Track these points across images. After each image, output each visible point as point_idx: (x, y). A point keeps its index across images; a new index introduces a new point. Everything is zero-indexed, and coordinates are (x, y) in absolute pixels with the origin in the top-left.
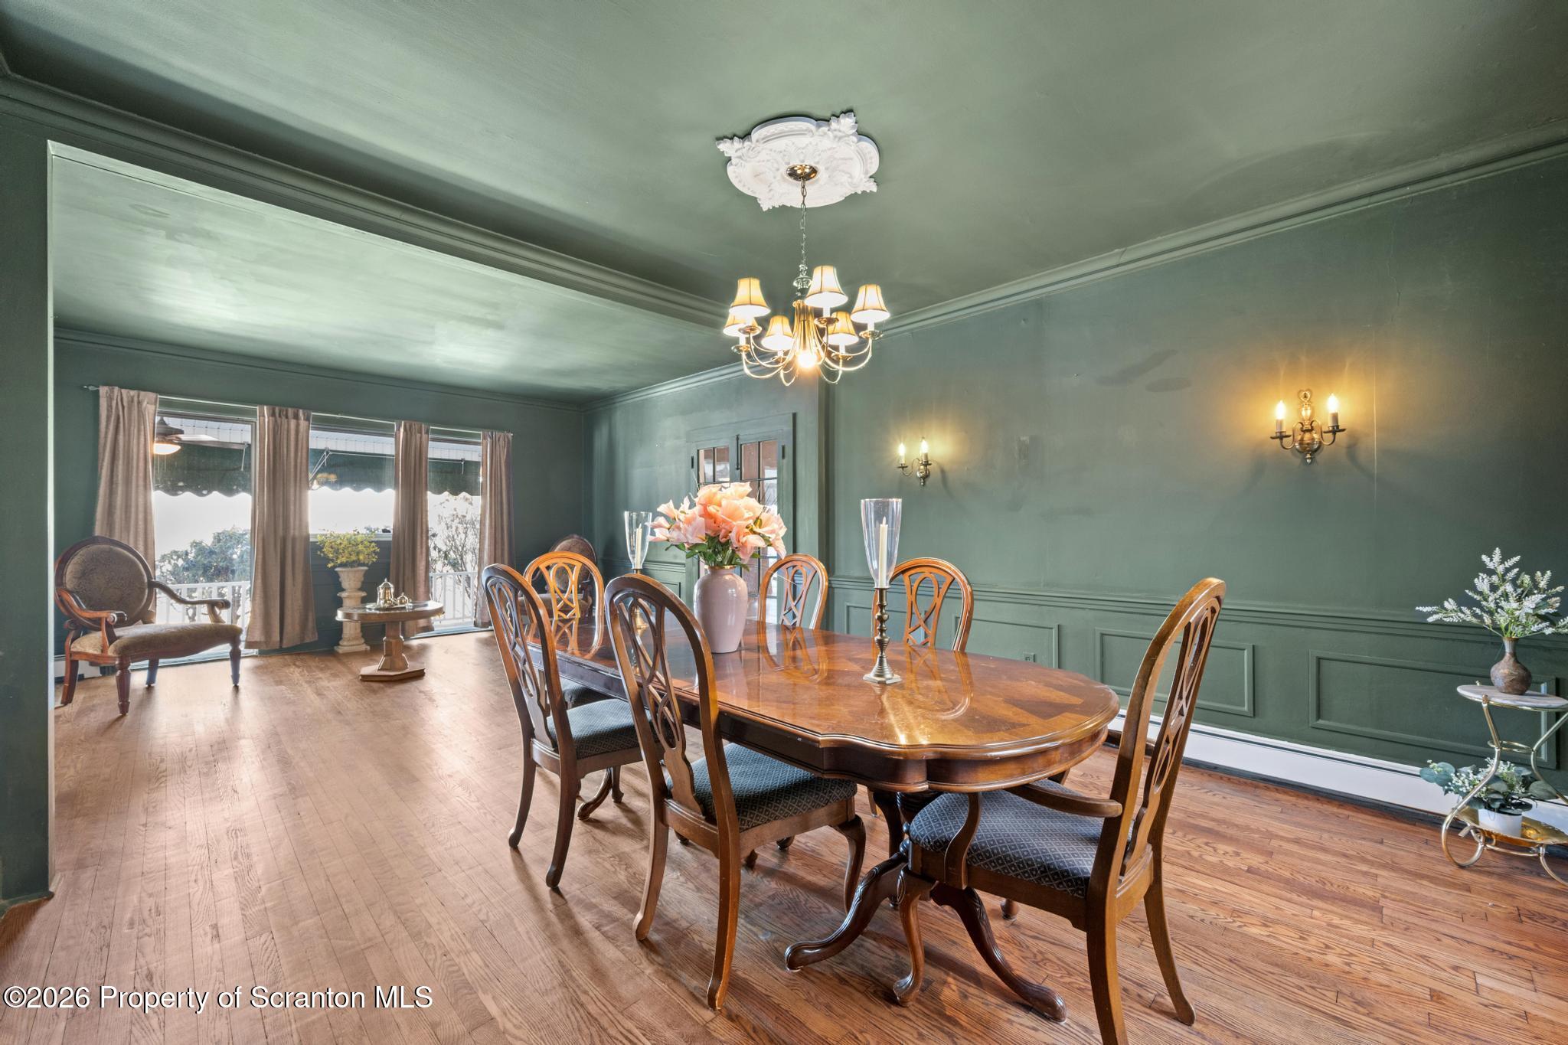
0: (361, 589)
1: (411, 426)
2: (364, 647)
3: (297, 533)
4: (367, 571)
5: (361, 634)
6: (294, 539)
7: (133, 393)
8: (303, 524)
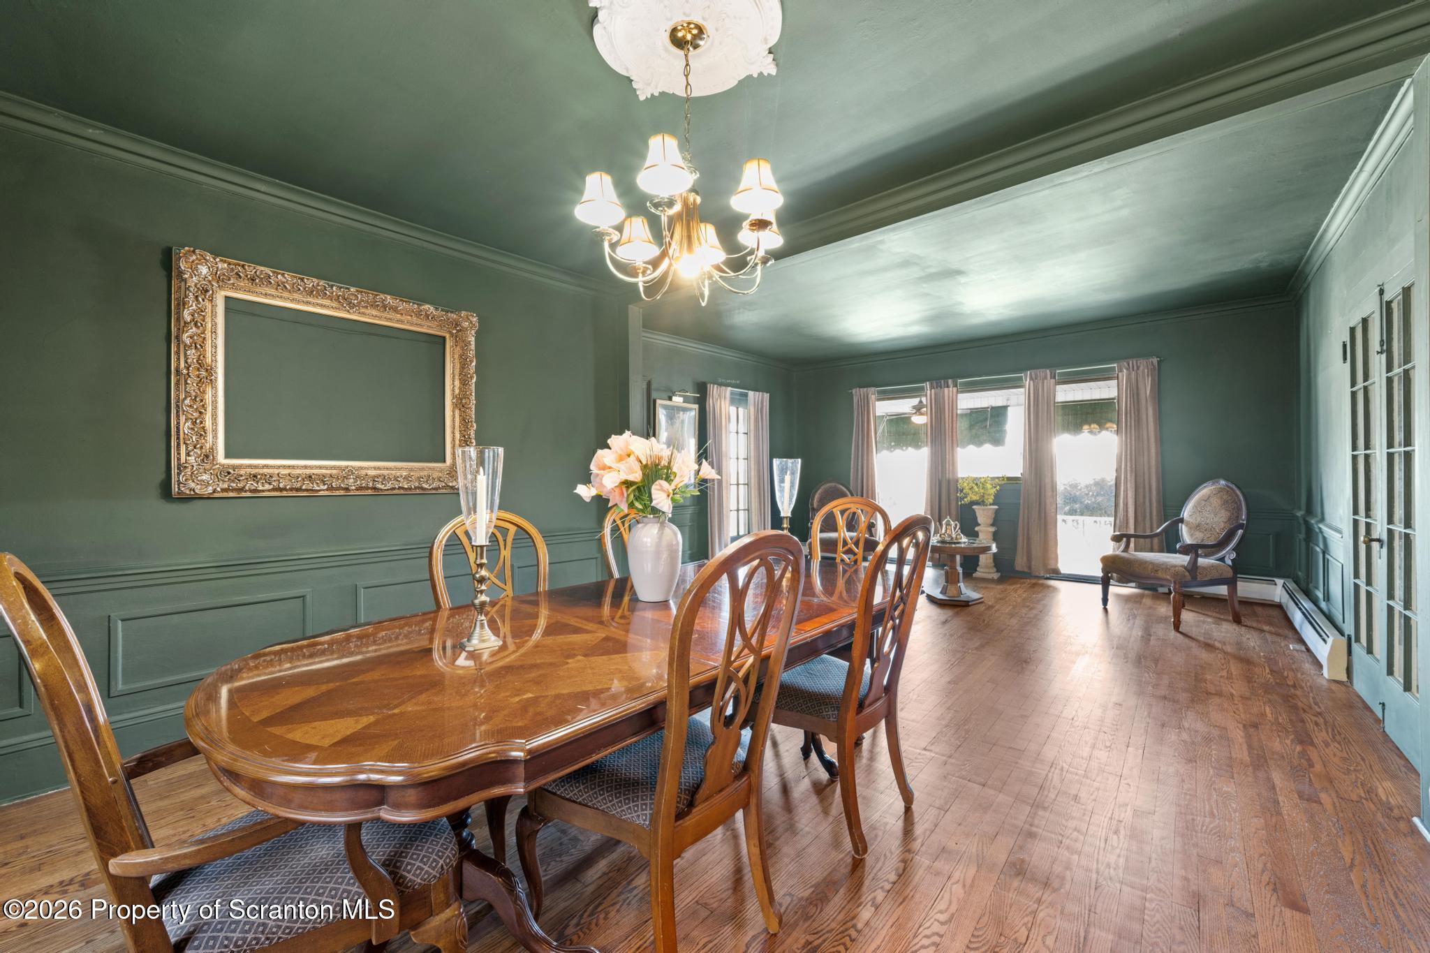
0: (992, 525)
1: (1036, 375)
2: (996, 576)
3: (951, 477)
4: (997, 510)
5: (993, 564)
6: (949, 481)
7: (865, 389)
8: (954, 471)
